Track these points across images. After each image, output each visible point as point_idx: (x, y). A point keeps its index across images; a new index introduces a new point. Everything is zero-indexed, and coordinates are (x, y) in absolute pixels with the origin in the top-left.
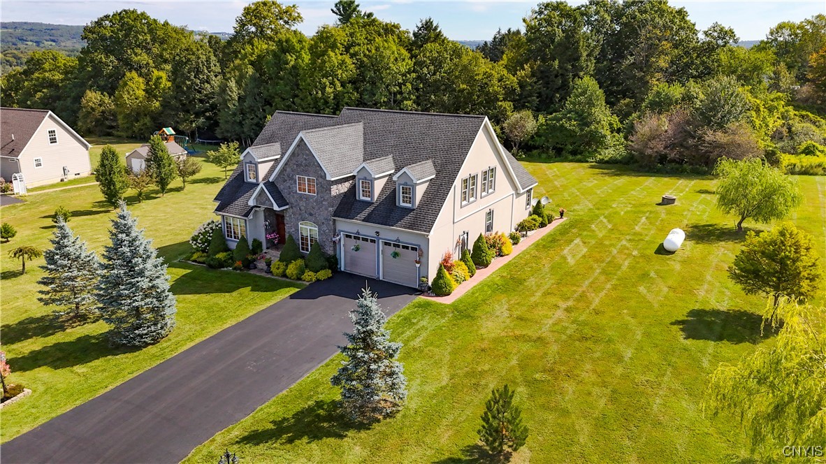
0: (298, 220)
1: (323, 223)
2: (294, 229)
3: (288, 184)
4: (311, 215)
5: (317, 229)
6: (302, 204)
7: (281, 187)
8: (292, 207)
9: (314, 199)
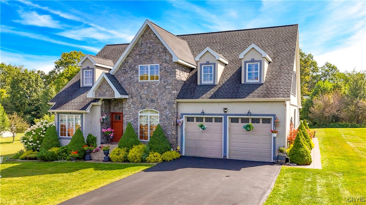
0: (138, 109)
1: (166, 108)
2: (133, 119)
3: (129, 75)
4: (152, 101)
5: (158, 115)
6: (143, 92)
7: (121, 79)
8: (132, 97)
9: (157, 85)
